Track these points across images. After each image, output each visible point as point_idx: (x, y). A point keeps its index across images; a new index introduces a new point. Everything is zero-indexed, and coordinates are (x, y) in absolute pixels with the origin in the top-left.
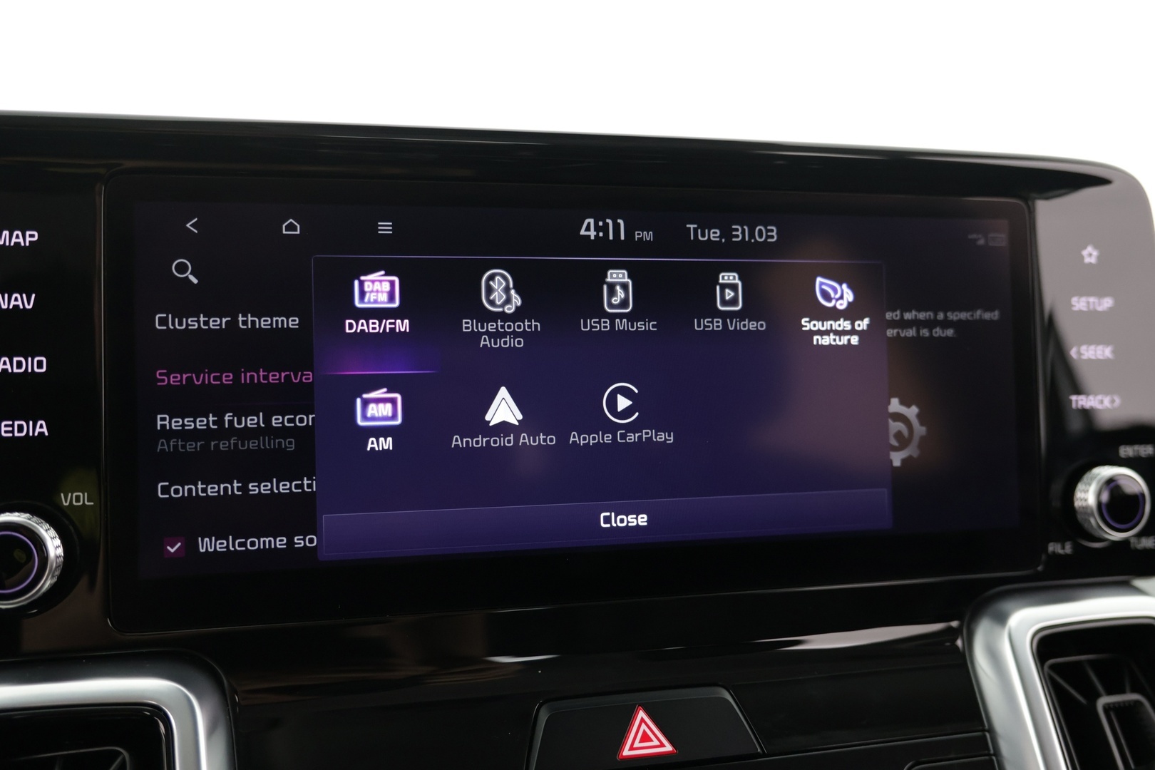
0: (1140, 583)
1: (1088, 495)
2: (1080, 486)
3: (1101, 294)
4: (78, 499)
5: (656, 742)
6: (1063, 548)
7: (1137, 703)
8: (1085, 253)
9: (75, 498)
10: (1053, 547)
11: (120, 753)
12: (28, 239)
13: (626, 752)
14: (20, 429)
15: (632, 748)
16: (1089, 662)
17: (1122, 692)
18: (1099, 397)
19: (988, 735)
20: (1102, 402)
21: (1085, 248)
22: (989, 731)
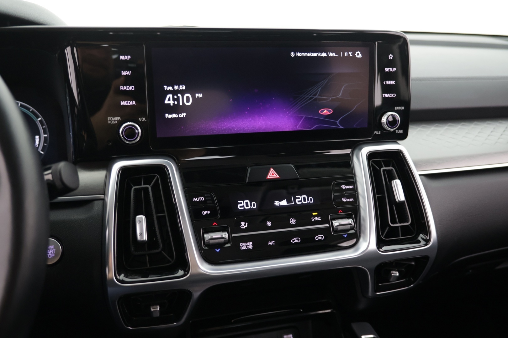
0: (399, 142)
1: (384, 120)
2: (383, 117)
3: (393, 67)
4: (143, 119)
5: (275, 175)
6: (378, 133)
7: (392, 169)
8: (389, 56)
9: (142, 119)
10: (376, 132)
11: (156, 175)
12: (128, 58)
13: (268, 177)
14: (129, 103)
15: (270, 176)
16: (382, 160)
17: (390, 167)
18: (390, 94)
19: (354, 176)
20: (391, 95)
21: (390, 55)
22: (354, 175)
